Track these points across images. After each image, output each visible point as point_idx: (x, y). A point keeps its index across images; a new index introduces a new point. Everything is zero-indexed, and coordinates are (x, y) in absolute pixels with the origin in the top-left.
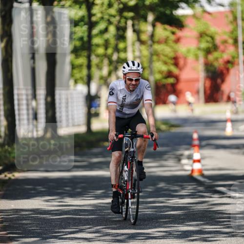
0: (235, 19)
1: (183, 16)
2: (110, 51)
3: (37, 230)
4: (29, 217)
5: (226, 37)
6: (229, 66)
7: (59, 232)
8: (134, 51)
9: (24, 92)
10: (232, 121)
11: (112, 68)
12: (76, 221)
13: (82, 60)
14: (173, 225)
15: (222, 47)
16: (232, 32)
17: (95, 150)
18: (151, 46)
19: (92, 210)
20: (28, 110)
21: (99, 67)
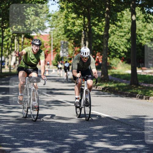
0: (51, 37)
1: (33, 36)
2: (9, 46)
5: (47, 43)
6: (48, 53)
8: (17, 47)
10: (48, 71)
11: (9, 52)
15: (46, 47)
16: (49, 42)
17: (3, 79)
18: (23, 45)
21: (5, 52)
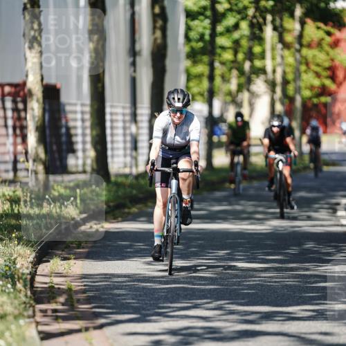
3: (134, 303)
4: (123, 286)
7: (164, 308)
9: (119, 110)
12: (188, 292)
13: (202, 69)
14: (323, 302)
19: (211, 278)
20: (125, 135)
